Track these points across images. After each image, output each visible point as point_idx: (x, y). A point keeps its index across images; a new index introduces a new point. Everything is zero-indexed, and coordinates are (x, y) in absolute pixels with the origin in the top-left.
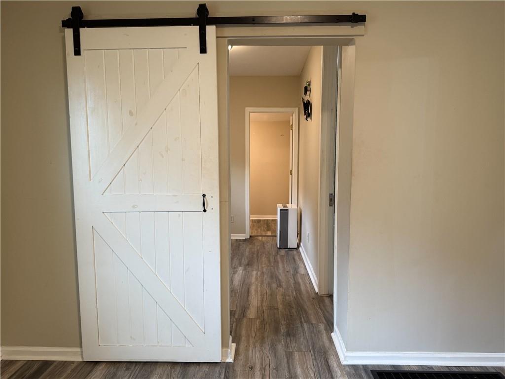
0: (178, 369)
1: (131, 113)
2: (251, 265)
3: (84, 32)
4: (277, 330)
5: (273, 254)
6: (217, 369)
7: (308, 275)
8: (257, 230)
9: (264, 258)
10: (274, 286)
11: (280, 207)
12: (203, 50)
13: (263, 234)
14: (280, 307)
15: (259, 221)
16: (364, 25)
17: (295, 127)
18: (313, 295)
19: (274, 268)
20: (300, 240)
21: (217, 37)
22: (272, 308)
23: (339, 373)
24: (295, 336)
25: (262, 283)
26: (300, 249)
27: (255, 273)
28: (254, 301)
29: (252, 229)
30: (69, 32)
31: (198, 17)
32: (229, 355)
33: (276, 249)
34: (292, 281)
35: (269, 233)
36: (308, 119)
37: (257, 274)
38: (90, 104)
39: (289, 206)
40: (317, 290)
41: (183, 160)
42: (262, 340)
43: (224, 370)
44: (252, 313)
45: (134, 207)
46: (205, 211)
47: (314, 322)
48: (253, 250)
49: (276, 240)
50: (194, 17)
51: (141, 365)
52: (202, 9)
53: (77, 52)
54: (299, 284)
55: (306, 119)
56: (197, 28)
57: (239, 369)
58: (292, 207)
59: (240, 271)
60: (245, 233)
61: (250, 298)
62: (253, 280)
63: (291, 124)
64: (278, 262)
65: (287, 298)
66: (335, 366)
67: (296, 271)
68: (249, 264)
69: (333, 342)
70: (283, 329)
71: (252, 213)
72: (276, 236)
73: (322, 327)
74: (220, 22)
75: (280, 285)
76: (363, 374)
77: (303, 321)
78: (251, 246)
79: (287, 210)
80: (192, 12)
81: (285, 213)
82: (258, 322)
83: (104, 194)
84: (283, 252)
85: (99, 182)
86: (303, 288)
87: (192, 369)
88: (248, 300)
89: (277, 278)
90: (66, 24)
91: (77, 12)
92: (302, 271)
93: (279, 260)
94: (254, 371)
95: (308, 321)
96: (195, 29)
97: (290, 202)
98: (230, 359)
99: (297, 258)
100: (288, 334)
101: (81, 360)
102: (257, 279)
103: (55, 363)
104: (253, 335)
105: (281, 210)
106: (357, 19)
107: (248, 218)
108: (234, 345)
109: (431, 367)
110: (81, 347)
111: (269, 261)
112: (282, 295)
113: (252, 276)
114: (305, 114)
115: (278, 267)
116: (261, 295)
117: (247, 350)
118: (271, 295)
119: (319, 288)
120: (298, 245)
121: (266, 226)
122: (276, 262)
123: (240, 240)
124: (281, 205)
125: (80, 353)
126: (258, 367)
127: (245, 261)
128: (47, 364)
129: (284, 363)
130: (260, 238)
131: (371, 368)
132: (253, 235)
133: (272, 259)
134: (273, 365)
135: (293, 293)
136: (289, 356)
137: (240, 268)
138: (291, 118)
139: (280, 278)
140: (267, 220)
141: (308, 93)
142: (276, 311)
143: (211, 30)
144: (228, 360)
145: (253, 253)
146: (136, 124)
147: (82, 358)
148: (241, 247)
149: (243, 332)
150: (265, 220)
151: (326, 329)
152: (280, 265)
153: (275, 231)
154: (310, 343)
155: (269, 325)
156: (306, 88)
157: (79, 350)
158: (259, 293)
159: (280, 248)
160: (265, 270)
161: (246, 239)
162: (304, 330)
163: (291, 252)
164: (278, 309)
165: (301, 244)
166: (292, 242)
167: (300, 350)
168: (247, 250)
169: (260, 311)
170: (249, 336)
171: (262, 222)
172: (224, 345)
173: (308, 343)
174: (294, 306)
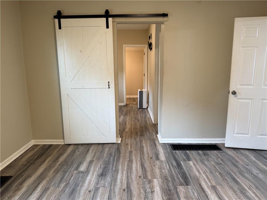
0: (100, 145)
1: (81, 51)
2: (127, 115)
3: (62, 20)
4: (137, 134)
5: (136, 111)
6: (115, 145)
7: (151, 118)
8: (129, 102)
9: (132, 112)
10: (136, 121)
11: (139, 90)
12: (108, 27)
13: (132, 103)
14: (138, 128)
15: (130, 98)
16: (168, 17)
17: (146, 54)
18: (152, 124)
19: (137, 116)
20: (148, 105)
21: (113, 22)
22: (135, 128)
23: (158, 145)
24: (143, 136)
25: (131, 120)
26: (148, 108)
27: (128, 117)
28: (128, 126)
29: (127, 102)
30: (57, 20)
31: (105, 14)
32: (119, 141)
33: (138, 109)
34: (144, 120)
35: (135, 103)
36: (151, 51)
37: (129, 118)
38: (65, 48)
39: (143, 90)
40: (153, 122)
41: (100, 69)
42: (131, 137)
43: (117, 145)
44: (127, 130)
45: (83, 86)
46: (109, 88)
47: (151, 132)
48: (127, 109)
49: (138, 106)
50: (104, 14)
51: (86, 145)
52: (107, 11)
53: (60, 28)
54: (147, 121)
55: (150, 51)
56: (105, 19)
57: (122, 145)
58: (145, 90)
59: (122, 117)
60: (124, 103)
61: (126, 126)
62: (128, 120)
63: (144, 52)
64: (138, 114)
65: (141, 125)
66: (157, 143)
67: (146, 116)
68: (126, 114)
69: (158, 137)
70: (139, 134)
71: (126, 95)
72: (138, 104)
73: (154, 133)
74: (114, 16)
75: (139, 121)
76: (167, 145)
77: (147, 132)
78: (126, 108)
79: (142, 91)
80: (103, 13)
81: (141, 93)
82: (129, 132)
83: (72, 82)
84: (140, 110)
85: (70, 77)
86: (148, 122)
87: (106, 145)
88: (125, 126)
89: (138, 119)
90: (55, 17)
91: (59, 12)
92: (148, 116)
93: (139, 113)
94: (128, 145)
95: (149, 132)
96: (104, 19)
97: (144, 89)
98: (119, 142)
99: (146, 112)
100: (141, 135)
101: (64, 144)
102: (129, 119)
103: (54, 145)
104: (128, 136)
105: (140, 92)
106: (165, 15)
107: (125, 97)
108: (121, 138)
109: (192, 143)
110: (64, 139)
111: (135, 113)
112: (139, 124)
113: (127, 118)
114: (149, 48)
115: (138, 115)
116: (131, 124)
117: (125, 140)
118: (135, 124)
119: (154, 121)
120: (147, 107)
121: (133, 100)
122: (137, 114)
123: (122, 106)
124: (140, 89)
125: (63, 141)
126: (129, 144)
127: (124, 113)
128: (51, 146)
129: (139, 143)
130: (131, 105)
131: (170, 144)
132: (128, 103)
133: (136, 113)
134: (135, 143)
135: (144, 123)
136: (141, 141)
137: (122, 116)
138: (144, 49)
139: (139, 119)
140: (134, 98)
141: (151, 39)
142: (136, 129)
143: (110, 20)
144: (118, 142)
145: (128, 111)
146: (83, 55)
147: (64, 143)
148: (122, 108)
149: (124, 135)
150: (133, 98)
151: (155, 134)
152: (139, 115)
153: (138, 102)
154: (149, 137)
155: (134, 133)
156: (150, 37)
157: (63, 140)
158: (130, 124)
159: (139, 109)
160: (132, 116)
161: (124, 105)
162: (147, 134)
163: (144, 110)
164: (137, 128)
165: (149, 107)
166: (145, 106)
167: (145, 139)
168: (125, 110)
169: (130, 129)
170: (126, 136)
171: (131, 99)
172: (117, 137)
173: (148, 138)
174: (144, 127)
